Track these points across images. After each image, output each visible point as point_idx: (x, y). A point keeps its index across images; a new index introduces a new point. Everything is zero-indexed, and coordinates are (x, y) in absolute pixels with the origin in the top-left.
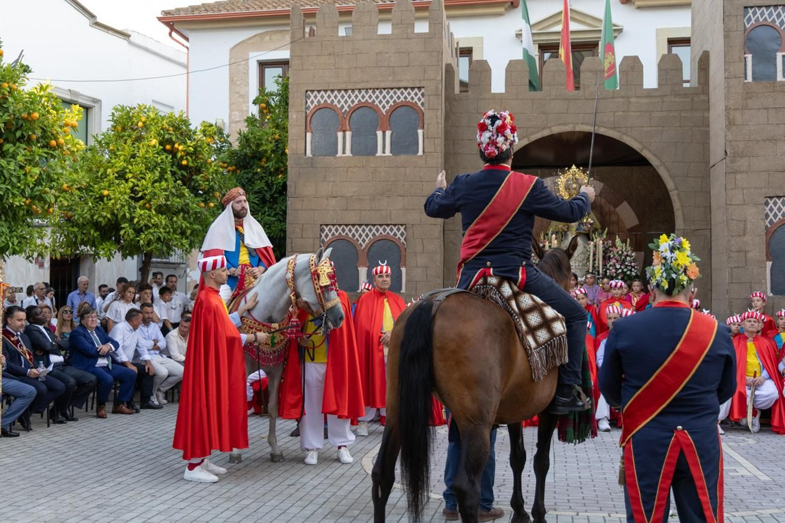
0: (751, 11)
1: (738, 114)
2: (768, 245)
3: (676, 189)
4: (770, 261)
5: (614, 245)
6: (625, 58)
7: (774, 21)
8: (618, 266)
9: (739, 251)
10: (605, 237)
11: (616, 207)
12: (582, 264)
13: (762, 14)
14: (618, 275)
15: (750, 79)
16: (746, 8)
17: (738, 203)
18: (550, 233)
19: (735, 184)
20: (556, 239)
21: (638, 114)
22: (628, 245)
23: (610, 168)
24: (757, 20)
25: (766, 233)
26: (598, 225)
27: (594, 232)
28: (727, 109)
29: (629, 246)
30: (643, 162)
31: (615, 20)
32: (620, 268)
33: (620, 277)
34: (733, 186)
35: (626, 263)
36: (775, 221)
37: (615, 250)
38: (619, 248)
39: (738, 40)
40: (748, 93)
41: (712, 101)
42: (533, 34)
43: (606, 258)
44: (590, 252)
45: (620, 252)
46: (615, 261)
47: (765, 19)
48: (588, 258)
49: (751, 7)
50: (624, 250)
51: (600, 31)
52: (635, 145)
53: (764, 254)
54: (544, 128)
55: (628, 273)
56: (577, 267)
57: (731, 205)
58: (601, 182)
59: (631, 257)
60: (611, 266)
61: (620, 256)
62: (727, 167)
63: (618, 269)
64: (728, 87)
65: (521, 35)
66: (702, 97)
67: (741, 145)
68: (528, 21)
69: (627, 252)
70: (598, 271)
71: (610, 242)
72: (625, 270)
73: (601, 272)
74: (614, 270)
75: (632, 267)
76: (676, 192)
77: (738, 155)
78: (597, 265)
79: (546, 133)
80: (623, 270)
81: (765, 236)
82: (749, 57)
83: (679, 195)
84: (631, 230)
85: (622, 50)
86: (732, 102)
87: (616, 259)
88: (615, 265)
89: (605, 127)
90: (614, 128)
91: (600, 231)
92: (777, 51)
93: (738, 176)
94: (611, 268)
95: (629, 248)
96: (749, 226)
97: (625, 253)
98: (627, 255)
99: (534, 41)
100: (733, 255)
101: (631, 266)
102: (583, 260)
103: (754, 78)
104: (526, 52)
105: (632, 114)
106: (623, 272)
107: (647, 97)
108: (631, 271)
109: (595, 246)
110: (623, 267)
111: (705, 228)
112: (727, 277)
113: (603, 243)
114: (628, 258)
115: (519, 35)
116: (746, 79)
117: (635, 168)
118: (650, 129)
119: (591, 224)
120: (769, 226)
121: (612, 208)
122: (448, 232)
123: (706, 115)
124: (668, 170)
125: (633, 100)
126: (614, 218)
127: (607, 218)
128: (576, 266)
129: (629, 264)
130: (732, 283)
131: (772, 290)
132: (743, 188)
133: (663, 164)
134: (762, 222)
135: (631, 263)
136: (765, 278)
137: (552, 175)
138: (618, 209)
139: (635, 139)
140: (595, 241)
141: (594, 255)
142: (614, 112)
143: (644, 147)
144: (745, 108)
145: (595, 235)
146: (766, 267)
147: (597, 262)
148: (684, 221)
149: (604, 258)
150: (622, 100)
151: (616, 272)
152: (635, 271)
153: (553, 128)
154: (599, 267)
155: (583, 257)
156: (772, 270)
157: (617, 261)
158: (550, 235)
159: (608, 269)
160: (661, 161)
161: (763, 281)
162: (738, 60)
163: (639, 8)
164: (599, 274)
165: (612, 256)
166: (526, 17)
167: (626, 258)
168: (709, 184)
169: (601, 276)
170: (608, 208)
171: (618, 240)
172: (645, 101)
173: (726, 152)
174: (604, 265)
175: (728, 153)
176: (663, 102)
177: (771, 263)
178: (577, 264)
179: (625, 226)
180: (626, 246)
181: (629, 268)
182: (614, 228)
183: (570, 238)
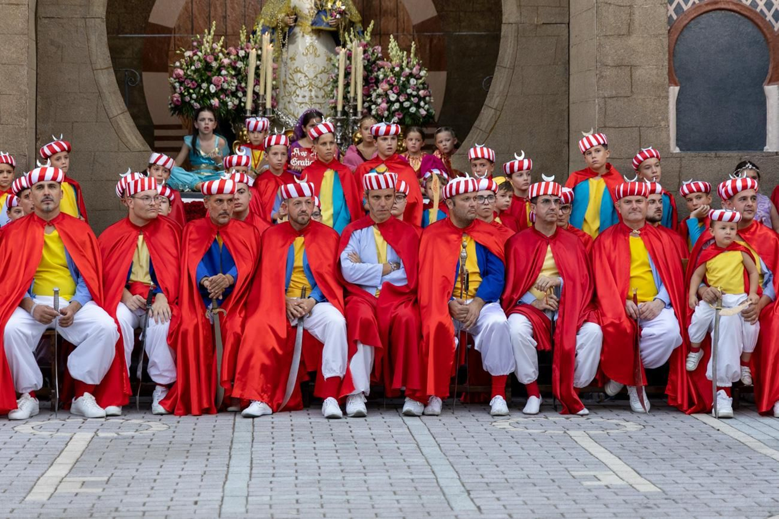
2: (672, 54)
4: (676, 85)
5: (386, 56)
8: (393, 97)
9: (618, 66)
10: (368, 38)
12: (322, 93)
14: (392, 114)
18: (259, 29)
20: (272, 41)
22: (412, 55)
25: (669, 31)
26: (355, 15)
27: (347, 29)
29: (416, 55)
32: (397, 100)
33: (396, 119)
35: (409, 91)
36: (685, 8)
37: (387, 65)
38: (396, 61)
43: (370, 82)
44: (338, 68)
45: (397, 69)
46: (386, 86)
48: (336, 81)
50: (404, 64)
53: (665, 72)
55: (413, 110)
56: (315, 100)
59: (418, 78)
60: (379, 96)
61: (398, 75)
63: (392, 103)
69: (411, 69)
70: (355, 107)
71: (379, 48)
72: (407, 104)
73: (359, 109)
74: (384, 105)
75: (421, 99)
78: (352, 94)
80: (401, 103)
81: (666, 36)
84: (423, 28)
87: (388, 82)
88: (387, 95)
91: (359, 26)
94: (379, 100)
95: (414, 61)
96: (637, 17)
97: (407, 70)
98: (411, 75)
100: (607, 72)
101: (417, 96)
102: (326, 85)
106: (402, 108)
108: (418, 106)
109: (349, 57)
110: (402, 99)
111: (558, 21)
112: (597, 117)
113: (365, 52)
114: (413, 81)
119: (342, 13)
120: (675, 17)
122: (46, 21)
128: (310, 98)
129: (414, 93)
130: (605, 127)
131: (679, 142)
134: (662, 10)
135: (418, 89)
136: (666, 119)
140: (349, 46)
141: (347, 74)
145: (349, 34)
146: (667, 97)
147: (352, 89)
148: (519, 6)
149: (366, 80)
151: (388, 109)
152: (427, 106)
154: (355, 100)
155: (325, 81)
156: (678, 102)
157: (392, 86)
158: (259, 33)
159: (375, 103)
161: (663, 124)
164: (355, 114)
165: (381, 76)
167: (409, 82)
169: (360, 116)
171: (393, 44)
174: (367, 95)
177: (677, 89)
178: (313, 94)
179: (409, 20)
180: (408, 56)
181: (415, 100)
182: (389, 23)
183: (299, 40)
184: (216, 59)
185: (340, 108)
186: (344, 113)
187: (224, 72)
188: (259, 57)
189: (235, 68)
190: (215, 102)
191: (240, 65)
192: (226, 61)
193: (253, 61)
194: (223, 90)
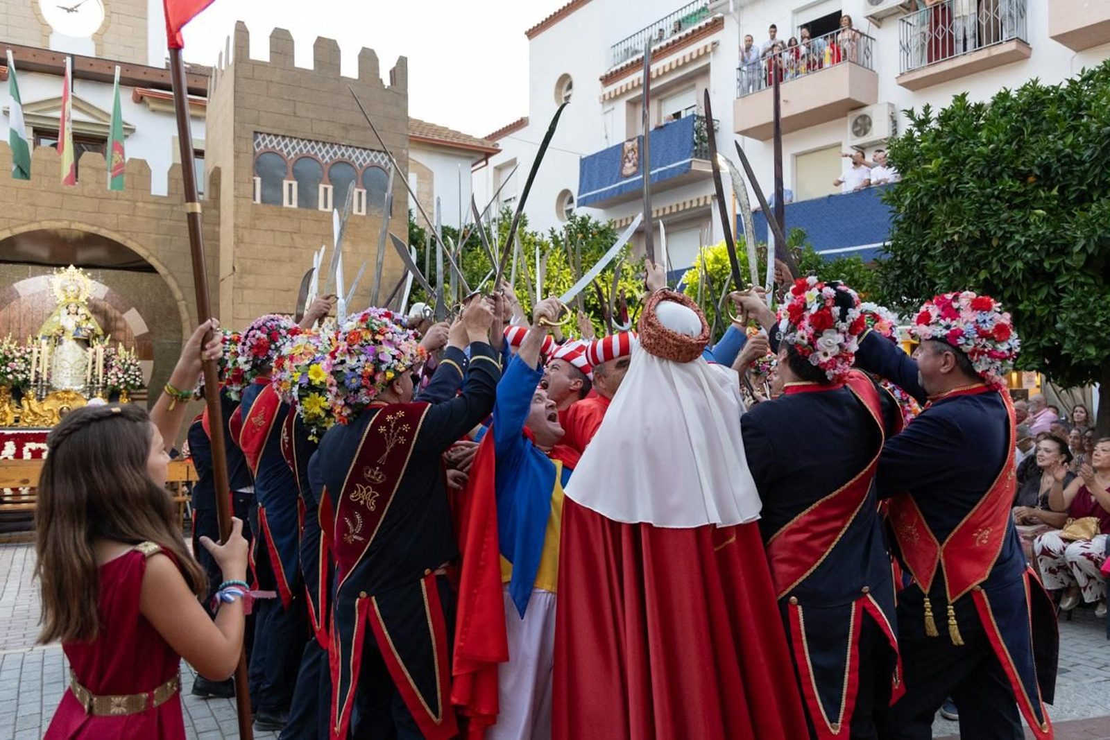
0: (260, 137)
1: (246, 233)
3: (184, 299)
5: (117, 353)
6: (131, 160)
7: (281, 150)
8: (120, 375)
11: (122, 313)
12: (78, 372)
13: (271, 142)
15: (258, 201)
16: (256, 133)
17: (245, 317)
18: (40, 337)
19: (242, 300)
21: (144, 219)
22: (132, 354)
23: (117, 272)
24: (266, 146)
26: (99, 331)
27: (94, 338)
28: (236, 226)
29: (134, 354)
30: (150, 269)
31: (125, 118)
34: (240, 301)
35: (130, 372)
37: (118, 358)
38: (123, 356)
39: (248, 161)
40: (256, 215)
41: (222, 217)
42: (25, 115)
43: (107, 367)
46: (117, 370)
47: (274, 147)
48: (87, 366)
49: (261, 133)
50: (127, 358)
51: (108, 126)
52: (142, 252)
54: (32, 222)
55: (132, 382)
56: (74, 375)
57: (238, 319)
58: (107, 285)
59: (135, 365)
60: (112, 374)
61: (124, 364)
62: (234, 282)
64: (237, 206)
65: (8, 112)
66: (214, 211)
67: (249, 263)
68: (18, 99)
69: (131, 361)
70: (98, 380)
71: (113, 349)
72: (128, 379)
73: (101, 381)
74: (115, 379)
75: (136, 376)
76: (183, 302)
77: (245, 271)
78: (96, 373)
79: (34, 227)
82: (258, 180)
83: (187, 306)
84: (140, 338)
85: (132, 150)
86: (241, 220)
87: (118, 367)
88: (117, 374)
89: (107, 229)
90: (117, 231)
91: (102, 337)
92: (284, 178)
93: (246, 292)
94: (112, 377)
95: (133, 357)
97: (129, 362)
98: (131, 364)
99: (26, 123)
102: (81, 368)
103: (263, 201)
104: (14, 133)
105: (139, 219)
106: (126, 381)
107: (154, 203)
108: (135, 380)
110: (126, 376)
113: (104, 351)
114: (132, 367)
115: (6, 113)
116: (255, 200)
117: (145, 274)
118: (158, 236)
119: (92, 330)
121: (118, 314)
123: (217, 229)
124: (175, 279)
125: (140, 204)
126: (120, 324)
127: (113, 324)
128: (72, 375)
132: (250, 304)
133: (171, 273)
135: (135, 372)
137: (46, 274)
138: (125, 316)
139: (141, 245)
140: (95, 347)
141: (94, 362)
142: (118, 215)
143: (151, 254)
144: (252, 227)
147: (96, 370)
149: (105, 366)
150: (127, 203)
151: (118, 382)
153: (43, 223)
154: (98, 376)
155: (80, 365)
157: (120, 370)
158: (39, 339)
160: (169, 271)
162: (247, 181)
163: (154, 111)
164: (98, 383)
165: (114, 364)
166: (16, 95)
167: (130, 367)
168: (218, 297)
170: (113, 313)
171: (121, 347)
172: (152, 207)
173: (234, 268)
174: (106, 373)
175: (236, 268)
176: (172, 211)
178: (73, 372)
179: (132, 334)
180: (130, 354)
181: (134, 377)
182: (121, 335)
183: (65, 343)
184: (11, 353)
185: (89, 380)
186: (92, 383)
187: (16, 360)
188: (39, 352)
189: (23, 358)
190: (10, 377)
191: (27, 356)
192: (18, 354)
193: (35, 355)
194: (15, 370)
